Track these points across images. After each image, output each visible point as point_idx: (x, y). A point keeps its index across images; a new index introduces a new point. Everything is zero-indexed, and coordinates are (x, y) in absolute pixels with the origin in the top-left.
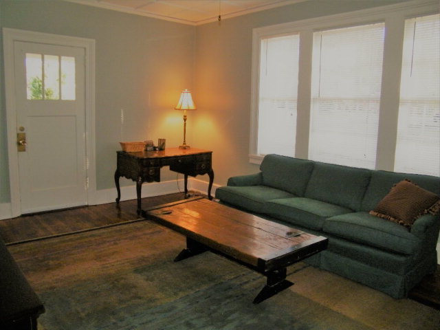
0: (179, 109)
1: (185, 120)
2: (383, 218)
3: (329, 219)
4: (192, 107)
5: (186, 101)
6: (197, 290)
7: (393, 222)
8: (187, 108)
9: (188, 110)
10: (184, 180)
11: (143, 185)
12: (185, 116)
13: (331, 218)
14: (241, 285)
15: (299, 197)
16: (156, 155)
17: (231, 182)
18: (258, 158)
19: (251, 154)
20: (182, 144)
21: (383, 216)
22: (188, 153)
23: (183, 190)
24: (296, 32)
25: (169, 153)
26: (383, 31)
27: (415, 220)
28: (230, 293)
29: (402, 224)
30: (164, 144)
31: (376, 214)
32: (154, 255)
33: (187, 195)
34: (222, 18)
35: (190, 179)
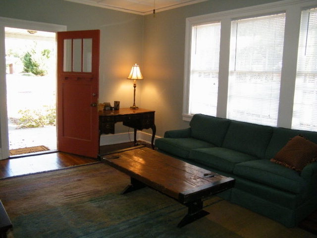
0: (131, 79)
1: (135, 87)
2: (280, 164)
3: (238, 164)
4: (140, 77)
5: (136, 72)
6: (136, 216)
7: (288, 168)
8: (136, 78)
9: (137, 80)
10: (134, 132)
11: (101, 136)
12: (135, 84)
13: (241, 164)
14: (169, 213)
15: (218, 147)
16: (112, 114)
17: (168, 135)
18: (189, 117)
19: (184, 114)
20: (132, 106)
21: (280, 163)
22: (137, 112)
23: (133, 140)
24: (217, 21)
25: (122, 112)
26: (284, 19)
27: (304, 166)
28: (161, 219)
29: (294, 169)
30: (118, 105)
31: (275, 161)
32: (106, 189)
33: (136, 144)
34: (156, 11)
35: (138, 132)
